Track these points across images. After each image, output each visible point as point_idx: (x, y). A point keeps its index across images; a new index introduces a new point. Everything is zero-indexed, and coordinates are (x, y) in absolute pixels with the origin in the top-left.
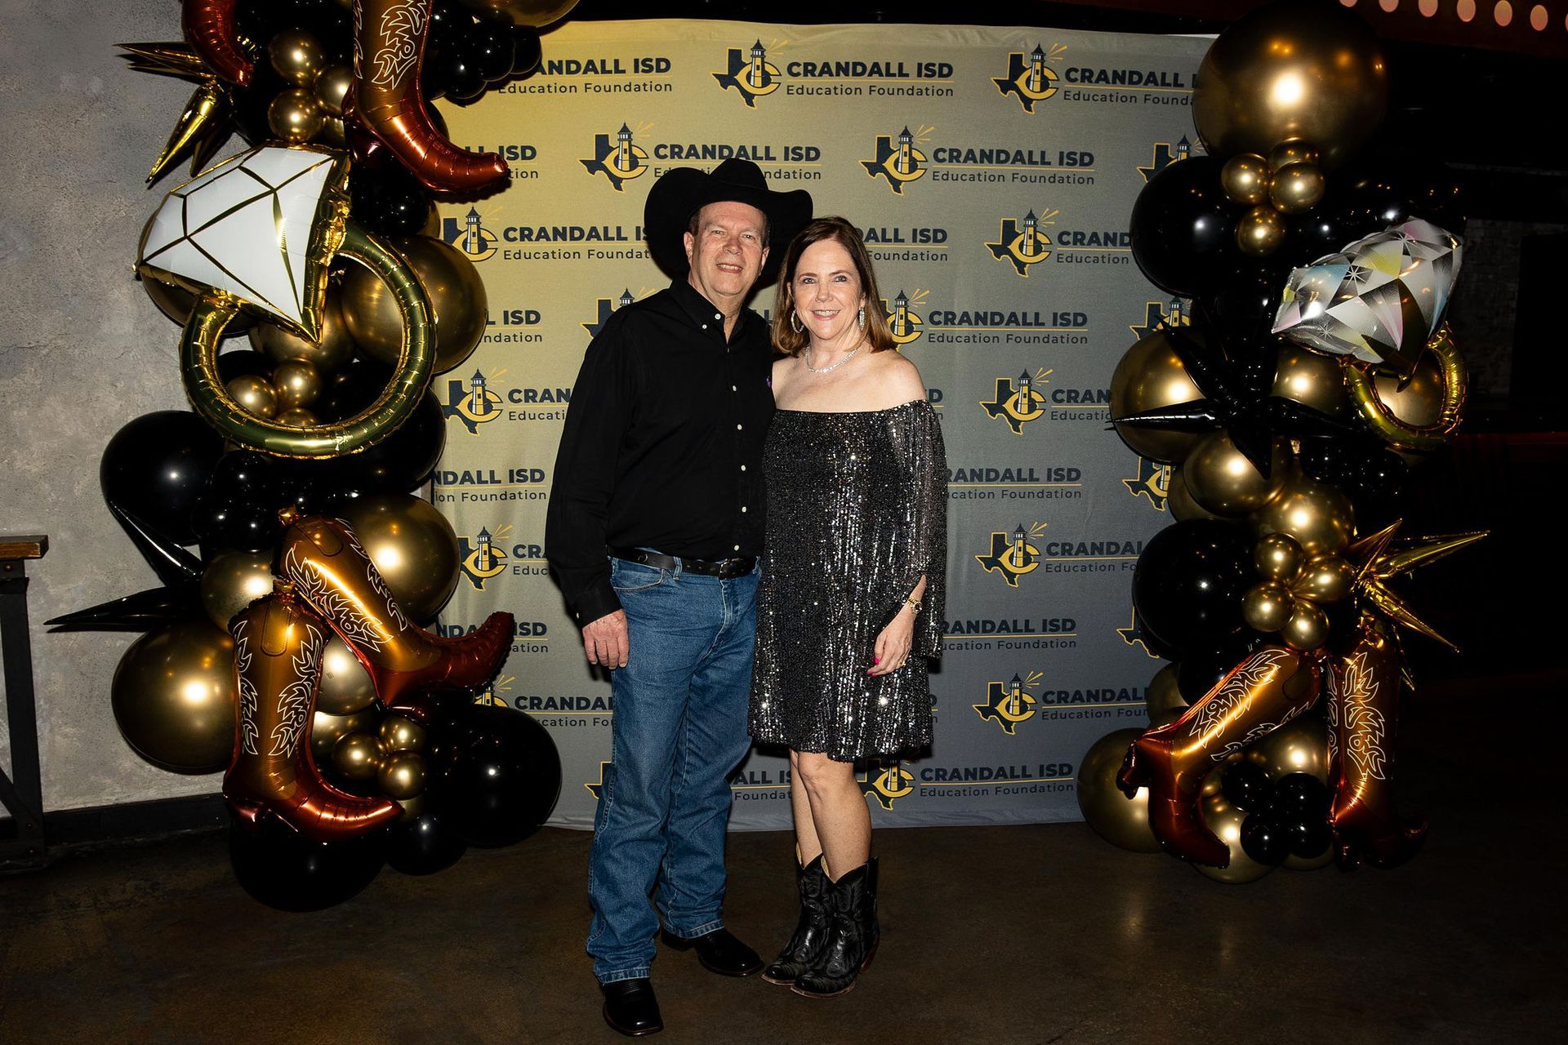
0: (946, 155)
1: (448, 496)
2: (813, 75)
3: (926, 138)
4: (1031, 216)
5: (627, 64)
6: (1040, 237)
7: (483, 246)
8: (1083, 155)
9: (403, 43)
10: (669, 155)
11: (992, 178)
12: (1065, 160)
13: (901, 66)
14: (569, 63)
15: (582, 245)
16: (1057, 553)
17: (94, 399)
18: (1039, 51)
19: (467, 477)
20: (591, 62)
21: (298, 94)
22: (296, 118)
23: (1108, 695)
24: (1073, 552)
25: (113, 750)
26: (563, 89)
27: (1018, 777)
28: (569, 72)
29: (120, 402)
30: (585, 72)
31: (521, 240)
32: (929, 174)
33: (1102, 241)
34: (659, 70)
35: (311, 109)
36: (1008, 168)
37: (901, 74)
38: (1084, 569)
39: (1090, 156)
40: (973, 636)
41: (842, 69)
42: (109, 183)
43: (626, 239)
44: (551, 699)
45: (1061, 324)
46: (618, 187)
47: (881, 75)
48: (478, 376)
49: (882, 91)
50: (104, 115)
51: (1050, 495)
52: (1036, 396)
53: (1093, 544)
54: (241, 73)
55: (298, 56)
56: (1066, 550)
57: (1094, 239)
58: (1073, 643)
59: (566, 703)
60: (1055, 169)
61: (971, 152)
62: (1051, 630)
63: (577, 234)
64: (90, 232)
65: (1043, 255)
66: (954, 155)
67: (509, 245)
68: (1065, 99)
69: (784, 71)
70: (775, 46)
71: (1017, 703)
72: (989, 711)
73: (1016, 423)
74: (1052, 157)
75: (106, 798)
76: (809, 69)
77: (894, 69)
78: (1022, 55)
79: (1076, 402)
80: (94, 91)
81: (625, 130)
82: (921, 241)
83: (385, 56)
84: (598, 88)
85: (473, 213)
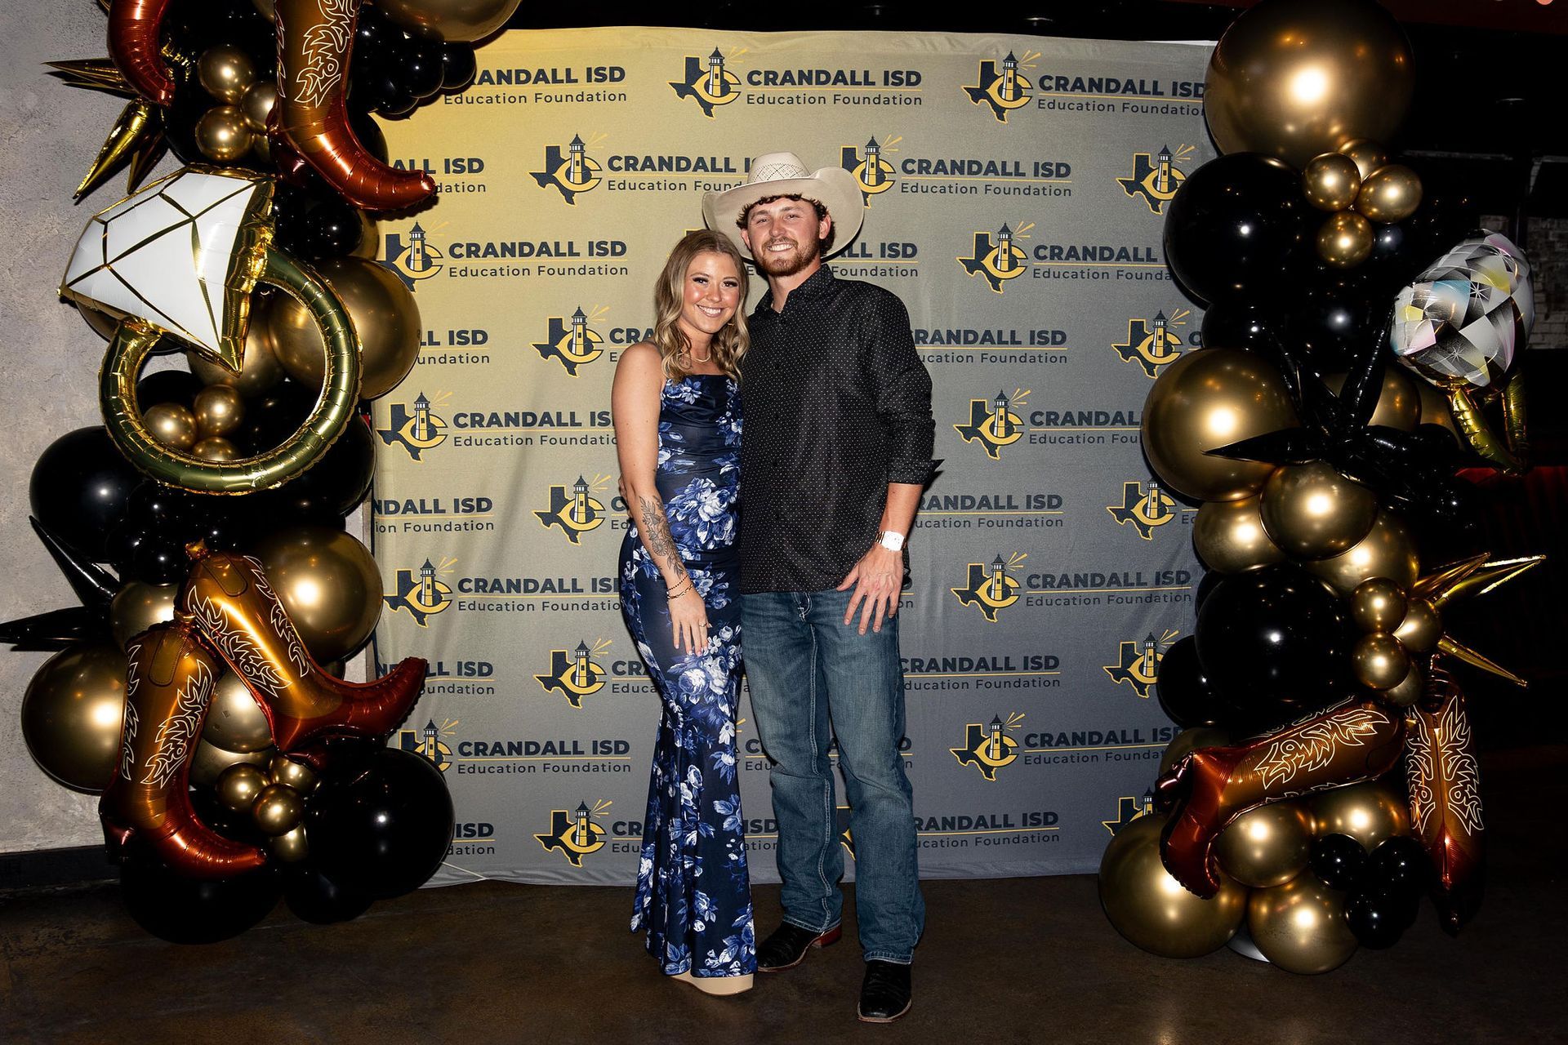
0: (915, 167)
1: (390, 527)
2: (775, 84)
3: (893, 150)
4: (1005, 230)
5: (579, 74)
6: (1015, 251)
7: (427, 263)
8: (1059, 166)
9: (327, 62)
10: (623, 167)
11: (964, 190)
12: (1041, 171)
13: (866, 74)
14: (518, 72)
15: (532, 262)
16: (1038, 586)
17: (22, 423)
18: (1011, 58)
19: (410, 506)
20: (541, 72)
21: (227, 112)
22: (224, 135)
23: (1095, 738)
24: (1055, 584)
25: (35, 792)
26: (512, 100)
27: (999, 826)
28: (518, 82)
29: (49, 426)
30: (535, 82)
31: (467, 257)
32: (898, 186)
33: (1081, 256)
34: (613, 79)
35: (238, 126)
36: (980, 180)
37: (867, 82)
38: (1067, 603)
39: (1067, 167)
40: (949, 675)
41: (806, 78)
42: (43, 201)
43: (578, 254)
44: (498, 744)
45: (1039, 343)
46: (570, 200)
47: (846, 83)
48: (422, 399)
49: (846, 100)
50: (38, 131)
51: (1029, 524)
52: (1012, 418)
53: (1077, 576)
54: (163, 93)
55: (228, 73)
56: (1048, 581)
57: (1073, 253)
58: (1056, 682)
59: (514, 748)
60: (1030, 180)
61: (941, 162)
62: (1032, 668)
63: (526, 249)
64: (21, 251)
65: (1018, 271)
66: (924, 167)
67: (455, 262)
68: (1039, 107)
69: (744, 80)
70: (733, 54)
71: (997, 746)
72: (966, 756)
73: (992, 447)
74: (1027, 168)
75: (29, 843)
76: (771, 78)
77: (860, 78)
78: (993, 63)
79: (1056, 424)
80: (29, 107)
81: (577, 141)
82: (890, 256)
83: (307, 75)
84: (548, 99)
85: (417, 229)
